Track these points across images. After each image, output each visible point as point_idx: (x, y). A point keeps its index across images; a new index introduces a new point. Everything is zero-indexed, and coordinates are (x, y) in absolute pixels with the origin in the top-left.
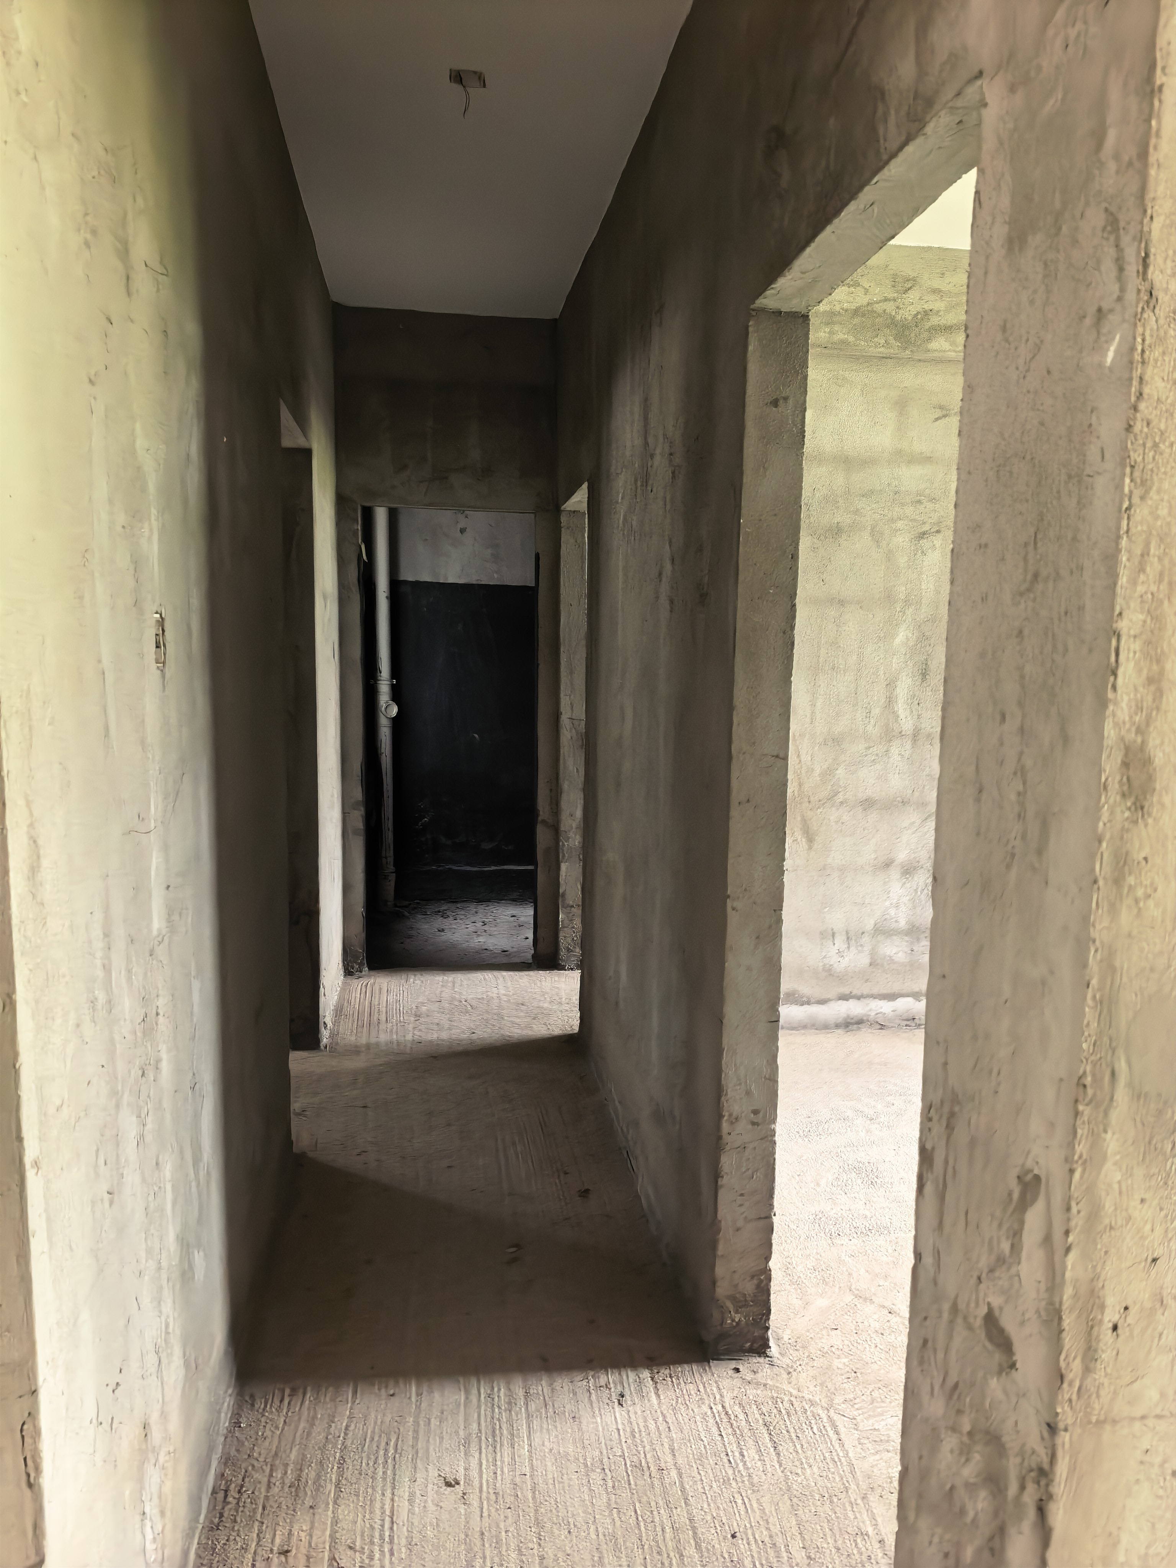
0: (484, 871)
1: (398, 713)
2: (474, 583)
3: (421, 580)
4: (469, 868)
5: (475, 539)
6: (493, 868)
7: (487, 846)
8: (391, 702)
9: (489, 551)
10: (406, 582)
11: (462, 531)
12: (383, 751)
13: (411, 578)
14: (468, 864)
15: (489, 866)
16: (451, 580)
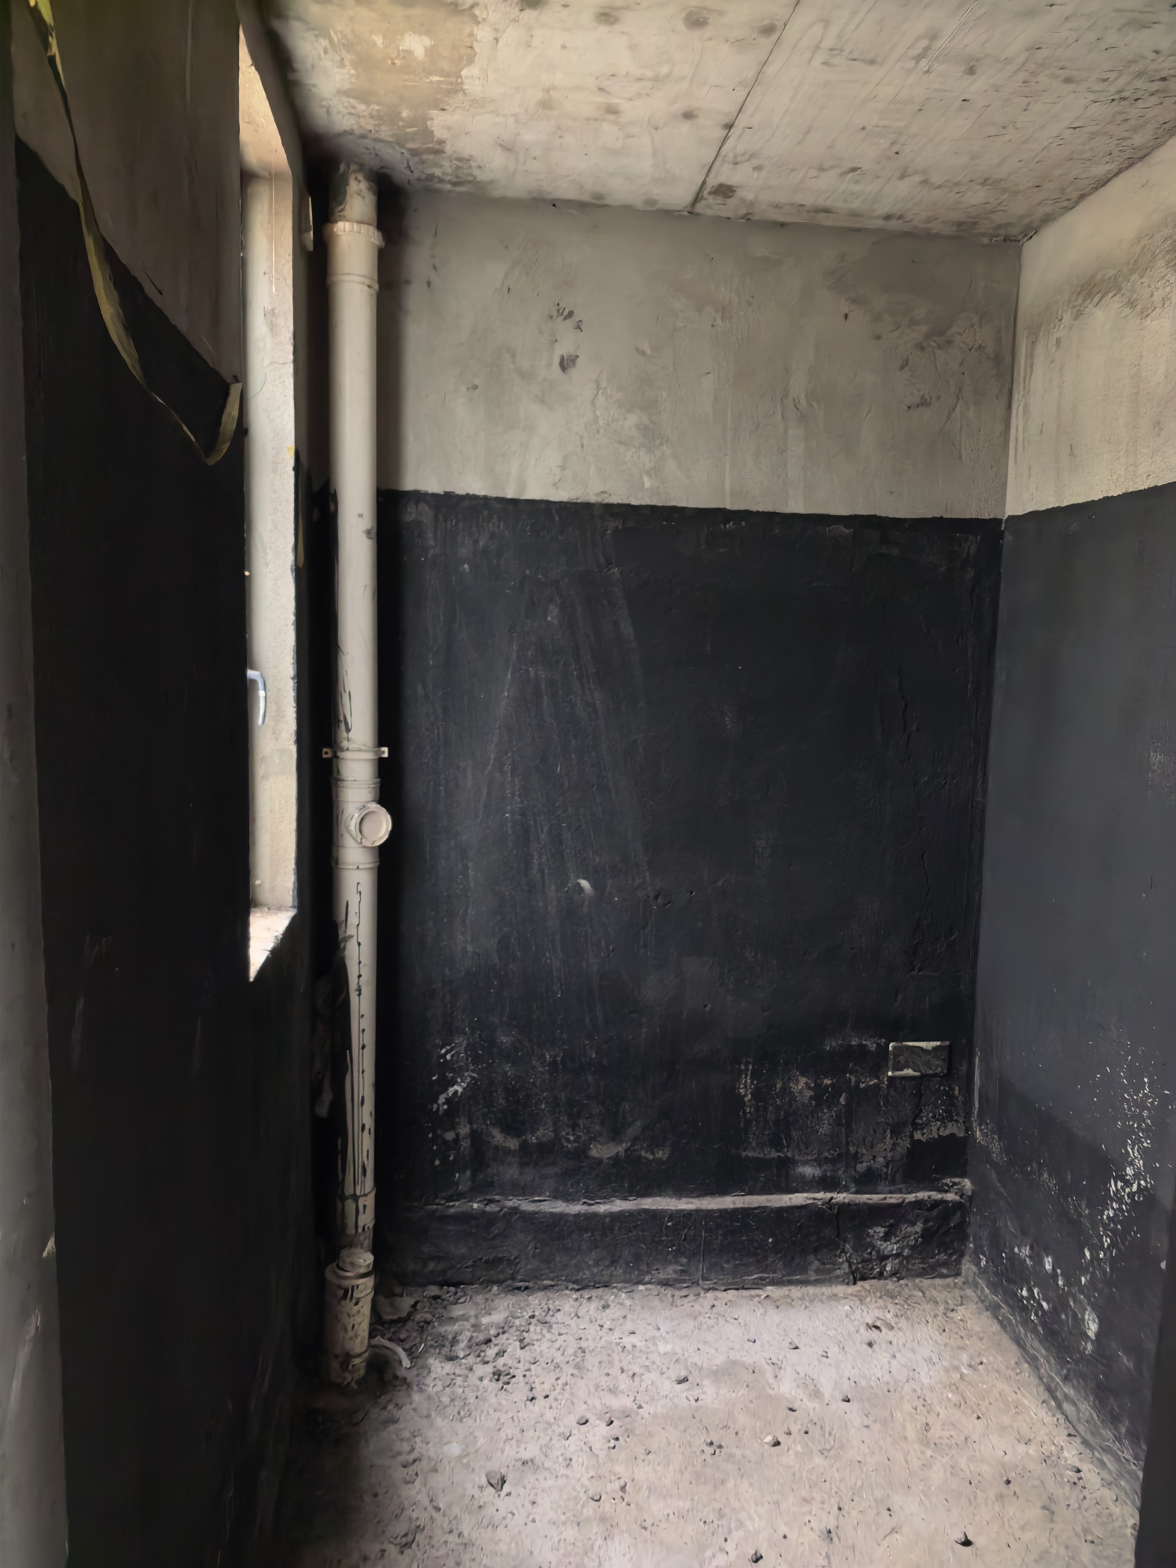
0: (596, 1215)
1: (392, 834)
2: (593, 499)
3: (461, 491)
4: (559, 1207)
5: (598, 387)
6: (618, 1205)
7: (603, 1151)
8: (374, 806)
9: (632, 420)
10: (418, 496)
11: (566, 364)
12: (351, 931)
13: (433, 485)
14: (556, 1196)
15: (607, 1198)
16: (534, 492)
